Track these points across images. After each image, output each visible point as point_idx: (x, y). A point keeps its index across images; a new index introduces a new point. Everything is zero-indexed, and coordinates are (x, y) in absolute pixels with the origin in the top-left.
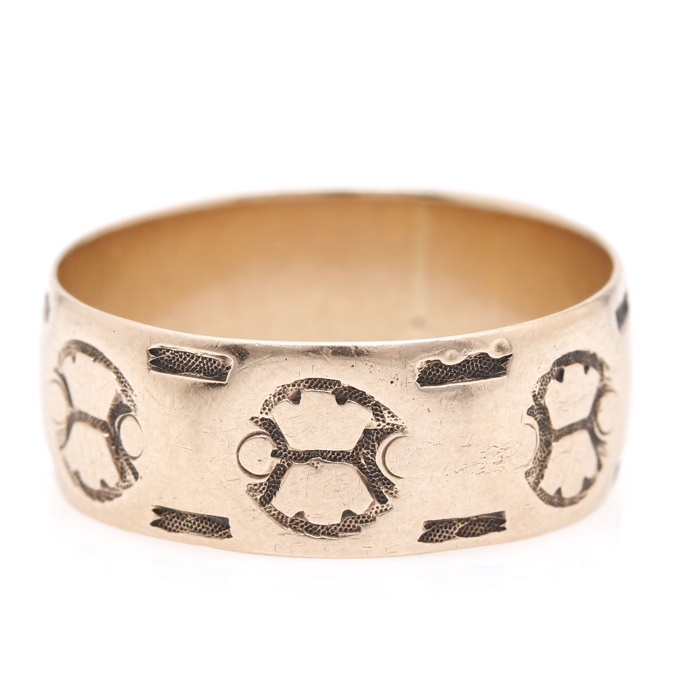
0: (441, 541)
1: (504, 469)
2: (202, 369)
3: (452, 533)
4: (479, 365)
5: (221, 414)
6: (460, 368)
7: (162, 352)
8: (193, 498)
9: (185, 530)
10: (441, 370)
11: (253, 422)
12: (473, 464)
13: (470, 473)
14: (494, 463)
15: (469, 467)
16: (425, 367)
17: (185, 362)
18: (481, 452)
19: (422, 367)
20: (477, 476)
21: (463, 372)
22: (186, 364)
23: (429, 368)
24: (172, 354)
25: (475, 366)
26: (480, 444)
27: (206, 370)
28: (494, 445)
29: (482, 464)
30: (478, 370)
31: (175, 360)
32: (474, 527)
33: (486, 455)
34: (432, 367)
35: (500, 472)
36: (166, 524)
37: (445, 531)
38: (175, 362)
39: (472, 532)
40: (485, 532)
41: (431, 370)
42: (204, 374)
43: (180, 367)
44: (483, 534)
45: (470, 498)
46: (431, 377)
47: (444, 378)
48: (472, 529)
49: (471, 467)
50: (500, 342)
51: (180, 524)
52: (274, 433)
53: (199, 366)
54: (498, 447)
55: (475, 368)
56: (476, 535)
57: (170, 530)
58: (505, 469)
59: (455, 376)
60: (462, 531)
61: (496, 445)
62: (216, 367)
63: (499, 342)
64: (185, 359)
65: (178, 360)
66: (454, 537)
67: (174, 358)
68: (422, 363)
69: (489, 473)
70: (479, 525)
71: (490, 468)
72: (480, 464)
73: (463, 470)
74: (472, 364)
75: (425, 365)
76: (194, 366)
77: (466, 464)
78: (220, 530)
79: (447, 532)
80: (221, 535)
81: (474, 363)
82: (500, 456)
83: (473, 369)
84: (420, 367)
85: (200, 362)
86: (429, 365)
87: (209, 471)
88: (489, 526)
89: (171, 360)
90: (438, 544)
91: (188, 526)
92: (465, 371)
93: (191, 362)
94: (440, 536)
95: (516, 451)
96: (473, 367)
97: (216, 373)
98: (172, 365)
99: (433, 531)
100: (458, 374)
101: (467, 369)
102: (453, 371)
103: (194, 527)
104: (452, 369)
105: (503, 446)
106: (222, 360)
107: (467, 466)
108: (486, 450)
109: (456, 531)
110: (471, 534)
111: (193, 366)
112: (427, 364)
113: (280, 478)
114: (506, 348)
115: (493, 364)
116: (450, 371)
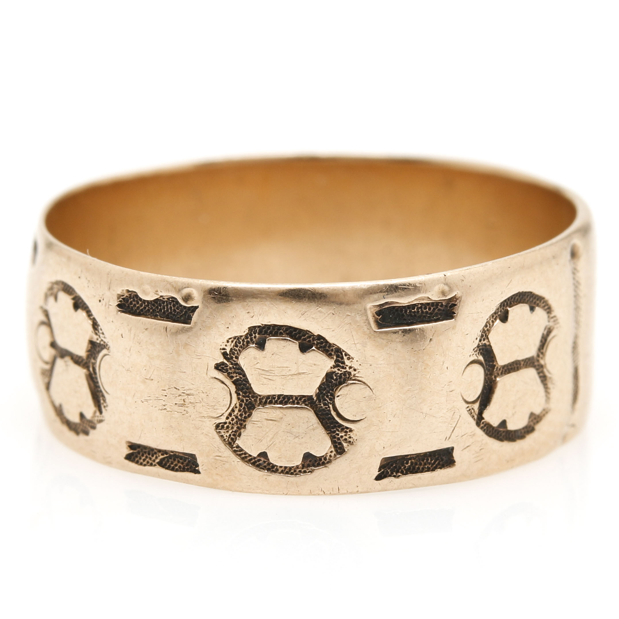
0: (145, 465)
1: (187, 413)
3: (154, 461)
4: (173, 308)
6: (156, 306)
10: (140, 303)
12: (155, 398)
13: (154, 407)
14: (176, 404)
15: (153, 400)
16: (126, 295)
18: (162, 389)
19: (124, 294)
20: (160, 411)
21: (158, 310)
23: (130, 297)
25: (169, 307)
26: (161, 381)
28: (175, 387)
29: (164, 401)
30: (171, 313)
32: (174, 462)
33: (167, 393)
34: (133, 297)
35: (183, 415)
37: (148, 457)
39: (172, 466)
40: (183, 470)
41: (132, 300)
44: (181, 471)
45: (156, 431)
46: (132, 307)
47: (142, 310)
48: (172, 463)
49: (154, 400)
50: (191, 291)
54: (179, 390)
55: (169, 310)
56: (175, 470)
58: (189, 413)
59: (152, 312)
60: (164, 463)
61: (177, 388)
63: (189, 292)
66: (155, 465)
68: (123, 290)
69: (171, 412)
70: (179, 462)
71: (172, 407)
72: (161, 400)
73: (148, 402)
74: (167, 305)
75: (126, 294)
77: (150, 397)
79: (150, 459)
81: (169, 305)
82: (183, 399)
83: (168, 310)
84: (122, 294)
86: (130, 295)
88: (187, 465)
90: (141, 467)
92: (161, 310)
94: (144, 460)
95: (201, 400)
96: (168, 309)
99: (139, 453)
100: (155, 311)
101: (162, 309)
102: (150, 307)
104: (150, 305)
105: (185, 390)
107: (150, 398)
108: (167, 389)
109: (157, 461)
110: (171, 468)
112: (128, 293)
114: (194, 298)
115: (184, 310)
116: (148, 306)
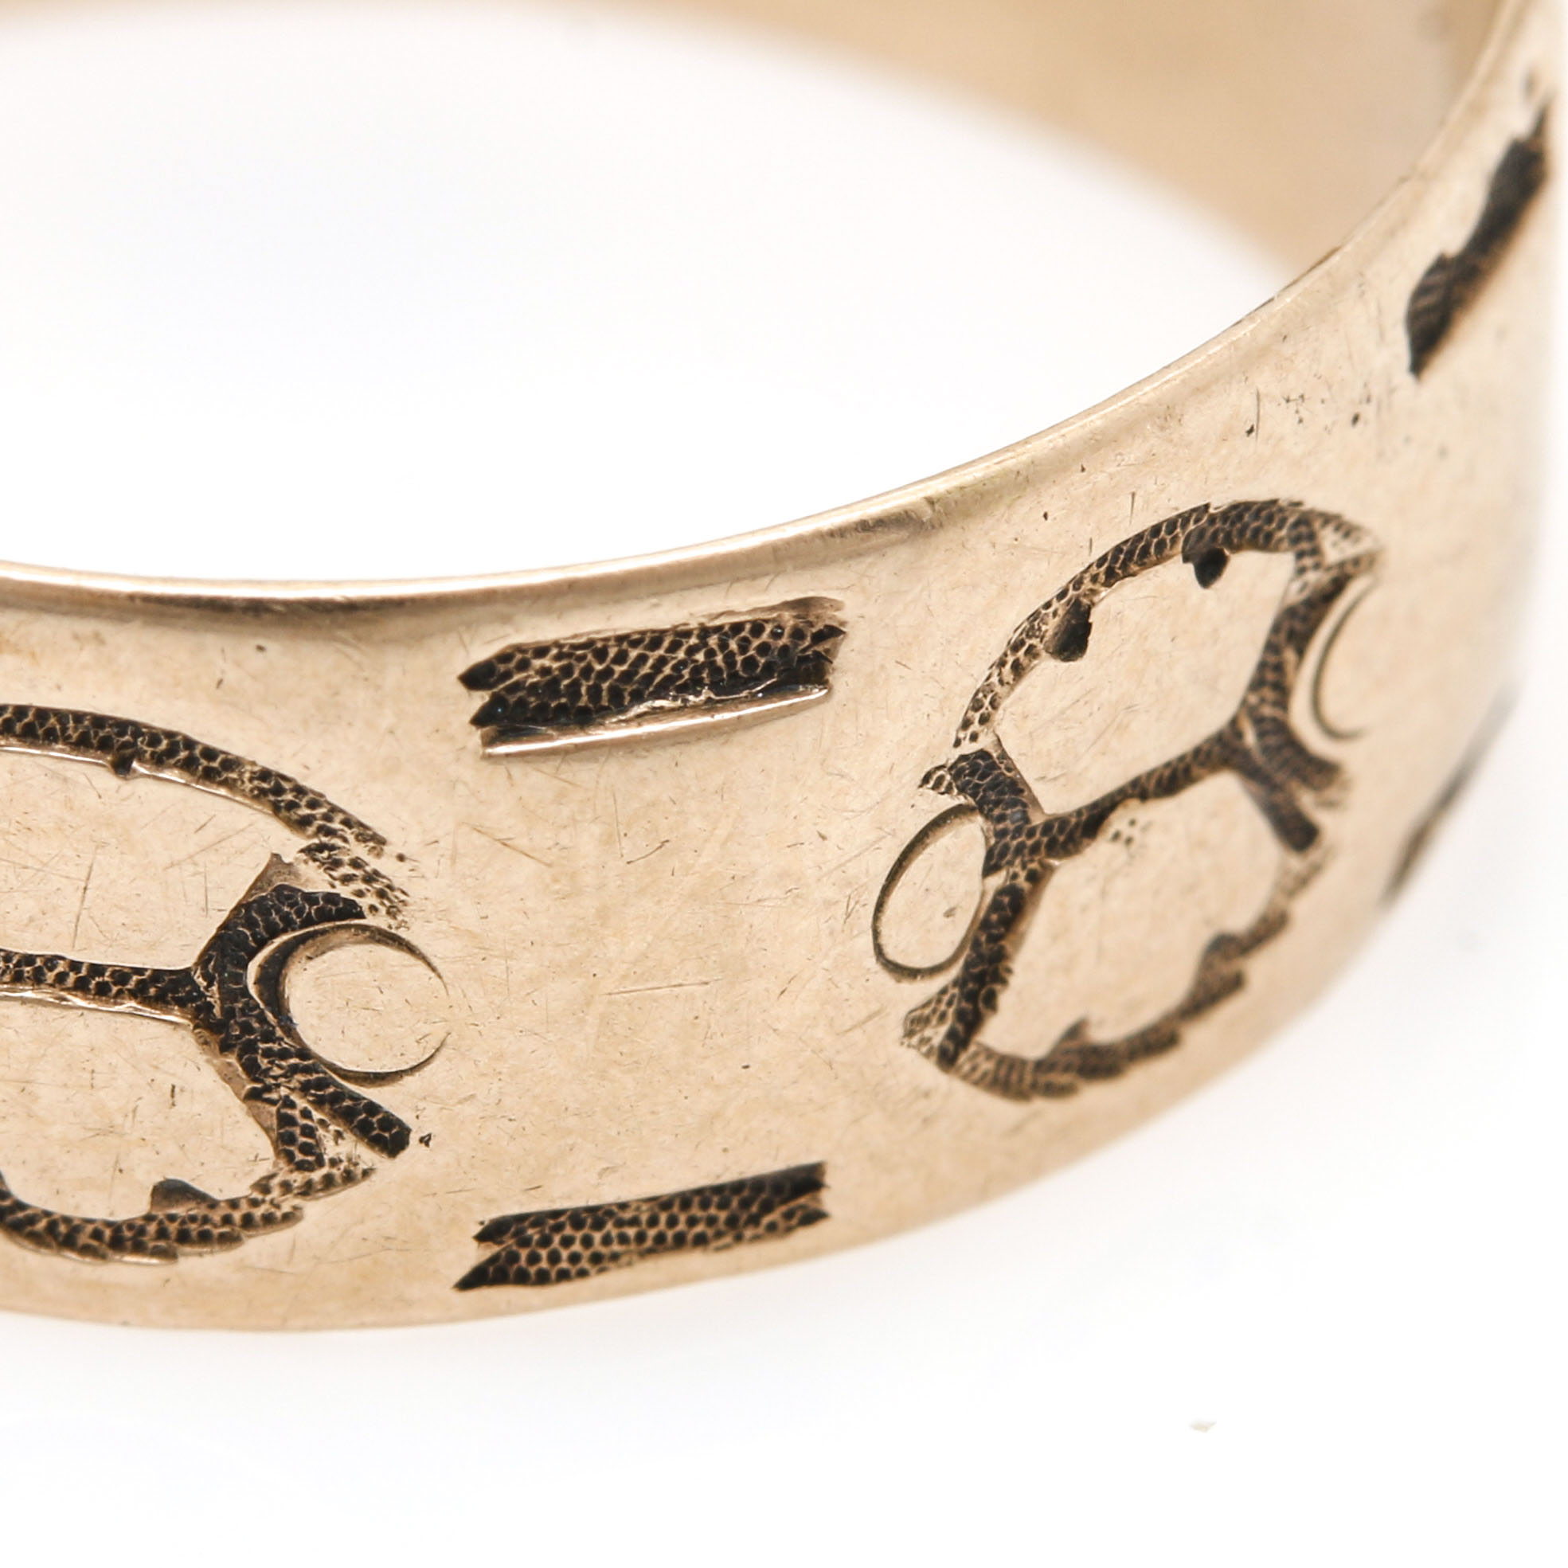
2: (701, 673)
5: (821, 814)
7: (512, 665)
8: (697, 1146)
9: (615, 1257)
11: (929, 788)
17: (619, 669)
22: (627, 676)
24: (558, 658)
27: (719, 670)
31: (576, 675)
36: (523, 1262)
38: (576, 685)
42: (715, 686)
43: (604, 693)
51: (587, 1242)
52: (984, 791)
53: (685, 667)
57: (543, 1279)
62: (764, 649)
64: (621, 658)
65: (587, 672)
67: (567, 671)
76: (667, 670)
78: (767, 1208)
80: (772, 1228)
85: (692, 651)
87: (775, 1030)
89: (556, 681)
91: (623, 1239)
93: (650, 662)
97: (769, 670)
98: (563, 700)
103: (652, 1233)
106: (794, 614)
111: (661, 671)
113: (1001, 937)
